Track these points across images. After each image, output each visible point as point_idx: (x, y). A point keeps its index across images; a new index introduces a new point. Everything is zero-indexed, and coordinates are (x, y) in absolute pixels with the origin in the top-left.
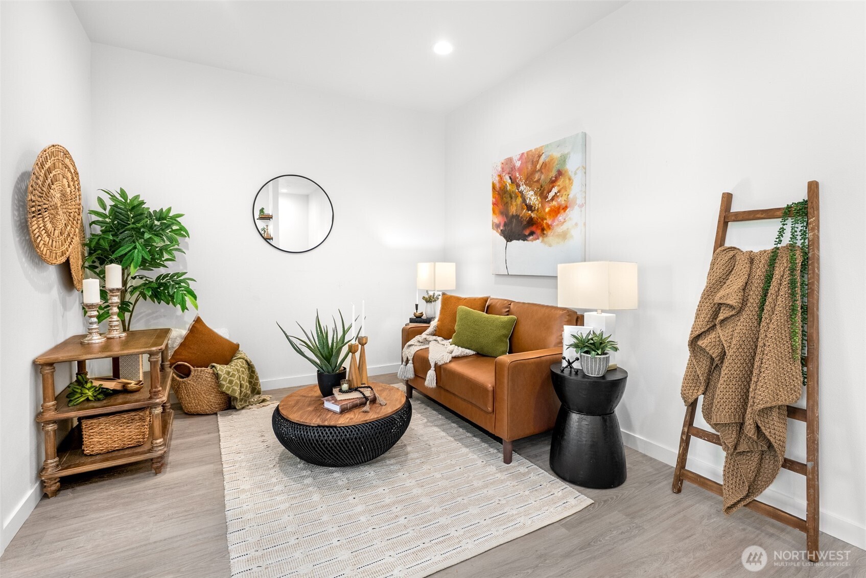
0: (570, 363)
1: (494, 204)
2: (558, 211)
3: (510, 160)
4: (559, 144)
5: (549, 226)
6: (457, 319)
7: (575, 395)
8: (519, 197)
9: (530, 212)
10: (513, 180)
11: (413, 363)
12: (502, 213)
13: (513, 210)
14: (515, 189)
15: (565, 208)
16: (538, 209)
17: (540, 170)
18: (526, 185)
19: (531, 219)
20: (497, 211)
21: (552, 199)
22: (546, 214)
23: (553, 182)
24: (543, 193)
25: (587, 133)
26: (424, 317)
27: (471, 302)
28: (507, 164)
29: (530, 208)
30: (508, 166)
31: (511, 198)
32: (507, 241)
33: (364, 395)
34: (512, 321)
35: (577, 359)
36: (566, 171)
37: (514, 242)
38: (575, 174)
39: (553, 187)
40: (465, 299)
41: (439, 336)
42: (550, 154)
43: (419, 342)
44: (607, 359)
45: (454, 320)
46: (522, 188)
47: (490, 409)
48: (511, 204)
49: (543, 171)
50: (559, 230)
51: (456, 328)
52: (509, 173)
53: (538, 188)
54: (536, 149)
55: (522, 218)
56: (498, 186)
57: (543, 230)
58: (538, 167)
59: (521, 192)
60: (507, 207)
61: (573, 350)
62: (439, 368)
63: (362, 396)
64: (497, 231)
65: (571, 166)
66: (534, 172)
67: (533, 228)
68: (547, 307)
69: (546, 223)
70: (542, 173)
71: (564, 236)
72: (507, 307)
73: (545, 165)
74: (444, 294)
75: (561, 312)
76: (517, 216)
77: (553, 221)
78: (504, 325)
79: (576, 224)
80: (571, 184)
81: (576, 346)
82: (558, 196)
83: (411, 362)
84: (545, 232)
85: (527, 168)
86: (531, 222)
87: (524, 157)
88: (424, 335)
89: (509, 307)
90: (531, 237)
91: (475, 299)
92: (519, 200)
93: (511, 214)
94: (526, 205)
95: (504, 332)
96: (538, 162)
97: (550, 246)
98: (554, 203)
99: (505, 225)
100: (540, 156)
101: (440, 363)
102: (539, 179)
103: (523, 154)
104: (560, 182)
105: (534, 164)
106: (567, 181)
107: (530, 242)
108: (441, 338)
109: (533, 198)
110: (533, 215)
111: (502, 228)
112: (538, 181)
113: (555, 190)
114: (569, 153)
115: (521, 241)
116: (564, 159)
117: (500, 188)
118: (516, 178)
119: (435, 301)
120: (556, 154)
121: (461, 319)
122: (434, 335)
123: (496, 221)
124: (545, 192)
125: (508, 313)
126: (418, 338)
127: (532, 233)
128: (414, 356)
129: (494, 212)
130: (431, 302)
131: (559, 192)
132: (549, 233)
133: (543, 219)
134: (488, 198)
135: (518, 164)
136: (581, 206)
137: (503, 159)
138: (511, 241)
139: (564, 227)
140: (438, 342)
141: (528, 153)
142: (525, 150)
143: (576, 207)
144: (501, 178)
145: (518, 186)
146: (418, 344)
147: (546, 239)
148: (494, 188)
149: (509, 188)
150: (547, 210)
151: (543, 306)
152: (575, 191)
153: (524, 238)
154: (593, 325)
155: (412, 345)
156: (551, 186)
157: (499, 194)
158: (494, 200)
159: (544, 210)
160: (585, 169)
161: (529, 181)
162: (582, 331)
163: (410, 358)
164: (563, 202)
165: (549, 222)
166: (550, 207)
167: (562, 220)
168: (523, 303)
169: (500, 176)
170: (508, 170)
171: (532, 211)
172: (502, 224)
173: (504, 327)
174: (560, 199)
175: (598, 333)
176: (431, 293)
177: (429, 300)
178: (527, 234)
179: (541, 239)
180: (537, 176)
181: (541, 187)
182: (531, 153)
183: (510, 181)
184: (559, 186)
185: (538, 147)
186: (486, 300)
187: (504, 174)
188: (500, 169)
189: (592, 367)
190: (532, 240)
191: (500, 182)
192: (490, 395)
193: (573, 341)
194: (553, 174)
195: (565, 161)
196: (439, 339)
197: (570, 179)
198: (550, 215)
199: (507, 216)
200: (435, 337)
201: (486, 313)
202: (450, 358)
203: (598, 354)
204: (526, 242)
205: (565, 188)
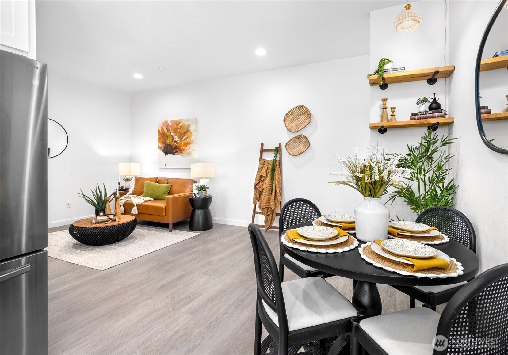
0: (195, 195)
1: (159, 138)
2: (187, 144)
3: (166, 122)
4: (187, 120)
5: (184, 150)
6: (145, 186)
7: (197, 204)
8: (171, 137)
9: (175, 144)
10: (168, 130)
11: (123, 207)
12: (163, 143)
13: (168, 142)
14: (169, 133)
15: (190, 144)
16: (179, 143)
17: (180, 128)
18: (174, 133)
19: (176, 146)
20: (160, 142)
21: (185, 140)
22: (182, 145)
23: (185, 133)
24: (181, 137)
25: (197, 118)
26: (124, 188)
27: (150, 180)
28: (165, 123)
29: (175, 142)
30: (166, 124)
31: (167, 137)
32: (166, 154)
33: (109, 218)
34: (170, 186)
35: (197, 193)
36: (190, 130)
37: (169, 155)
38: (193, 132)
39: (185, 135)
40: (147, 178)
41: (135, 195)
42: (184, 123)
43: (125, 198)
44: (206, 192)
45: (143, 187)
46: (172, 134)
47: (164, 214)
48: (167, 139)
49: (181, 129)
50: (188, 151)
51: (144, 190)
52: (166, 127)
53: (179, 135)
54: (178, 120)
55: (172, 145)
56: (161, 131)
57: (181, 151)
58: (179, 127)
59: (172, 135)
60: (166, 141)
61: (196, 190)
62: (138, 206)
63: (108, 218)
64: (161, 150)
65: (192, 129)
66: (177, 128)
67: (177, 150)
68: (184, 179)
69: (182, 148)
70: (180, 129)
71: (189, 154)
72: (167, 181)
73: (181, 126)
74: (136, 177)
75: (189, 181)
76: (170, 145)
77: (185, 148)
78: (166, 187)
79: (194, 150)
80: (192, 135)
81: (197, 189)
82: (187, 139)
83: (122, 206)
84: (182, 152)
85: (174, 126)
86: (176, 147)
87: (173, 122)
88: (127, 195)
89: (168, 181)
90: (176, 153)
91: (152, 178)
92: (171, 138)
93: (167, 143)
94: (174, 141)
95: (166, 190)
96: (179, 125)
97: (184, 157)
98: (185, 141)
99: (164, 148)
100: (180, 123)
101: (139, 204)
102: (180, 132)
103: (172, 120)
104: (188, 134)
105: (177, 125)
106: (190, 134)
107: (176, 155)
108: (136, 196)
109: (177, 138)
110: (177, 145)
111: (163, 149)
112: (179, 132)
113: (186, 137)
114: (191, 124)
115: (172, 155)
116: (189, 126)
117: (162, 132)
118: (169, 129)
119: (130, 180)
120: (186, 123)
121: (147, 186)
122: (132, 195)
123: (160, 145)
124: (182, 137)
125: (168, 183)
126: (125, 196)
127: (177, 152)
128: (124, 204)
129: (159, 142)
130: (128, 181)
131: (187, 137)
132: (184, 152)
133: (181, 147)
134: (156, 136)
135: (170, 124)
136: (195, 143)
137: (163, 120)
138: (167, 154)
139: (189, 151)
140: (135, 197)
141: (174, 120)
142: (173, 119)
143: (194, 143)
144: (163, 128)
145: (170, 133)
146: (125, 199)
147: (182, 154)
148: (159, 131)
149: (166, 133)
150: (183, 143)
151: (182, 179)
152: (193, 138)
153: (173, 154)
154: (202, 182)
155: (122, 199)
156: (184, 135)
157: (161, 135)
158: (159, 137)
159: (182, 144)
160: (197, 130)
161: (175, 131)
162: (198, 185)
163: (122, 205)
164: (189, 141)
165: (184, 148)
166: (184, 142)
167: (189, 148)
168: (174, 179)
169: (162, 127)
170: (166, 126)
171: (177, 143)
172: (163, 147)
173: (166, 188)
174: (188, 140)
175: (204, 185)
176: (128, 177)
177: (127, 180)
178: (174, 152)
179: (180, 154)
180: (178, 130)
181: (180, 134)
182: (176, 121)
183: (166, 130)
184: (187, 135)
185: (179, 119)
186: (157, 178)
187: (164, 127)
188: (162, 124)
189: (201, 195)
190: (177, 155)
191: (161, 130)
192: (164, 209)
193: (196, 188)
194: (185, 130)
195: (189, 127)
196: (135, 196)
197: (191, 133)
198: (184, 145)
199: (165, 144)
200: (133, 196)
201: (157, 183)
202: (144, 201)
203: (203, 191)
204: (174, 155)
205: (189, 136)
